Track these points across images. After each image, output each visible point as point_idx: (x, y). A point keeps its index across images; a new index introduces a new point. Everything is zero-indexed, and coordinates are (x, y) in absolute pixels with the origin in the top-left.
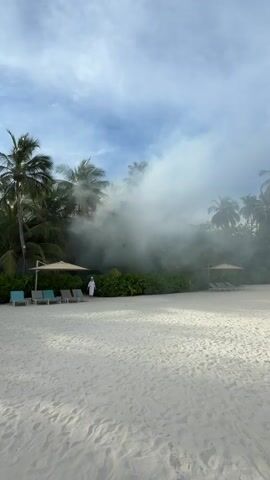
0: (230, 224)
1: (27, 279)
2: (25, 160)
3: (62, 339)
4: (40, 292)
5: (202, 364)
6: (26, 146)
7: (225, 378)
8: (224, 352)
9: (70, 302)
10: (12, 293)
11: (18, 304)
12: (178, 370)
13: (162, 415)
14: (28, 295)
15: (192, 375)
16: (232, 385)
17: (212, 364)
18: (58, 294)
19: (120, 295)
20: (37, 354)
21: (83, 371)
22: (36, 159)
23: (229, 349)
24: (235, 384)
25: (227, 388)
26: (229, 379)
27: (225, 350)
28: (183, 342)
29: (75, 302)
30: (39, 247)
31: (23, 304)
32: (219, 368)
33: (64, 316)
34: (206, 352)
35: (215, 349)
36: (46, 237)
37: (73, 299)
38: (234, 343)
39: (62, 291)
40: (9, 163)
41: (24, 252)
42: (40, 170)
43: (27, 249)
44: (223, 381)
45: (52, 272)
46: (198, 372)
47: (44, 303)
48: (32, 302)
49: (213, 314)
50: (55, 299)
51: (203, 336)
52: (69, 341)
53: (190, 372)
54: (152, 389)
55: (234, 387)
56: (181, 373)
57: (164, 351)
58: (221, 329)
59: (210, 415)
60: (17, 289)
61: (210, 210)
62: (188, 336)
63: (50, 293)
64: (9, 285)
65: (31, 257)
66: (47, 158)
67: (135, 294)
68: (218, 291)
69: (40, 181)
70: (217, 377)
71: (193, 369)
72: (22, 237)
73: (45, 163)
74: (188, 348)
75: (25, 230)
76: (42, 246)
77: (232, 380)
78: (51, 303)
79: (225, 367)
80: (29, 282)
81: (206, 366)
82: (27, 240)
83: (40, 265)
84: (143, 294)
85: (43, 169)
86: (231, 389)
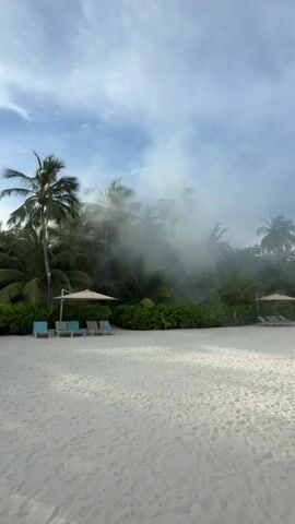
0: (284, 248)
1: (52, 308)
2: (50, 182)
3: (69, 378)
4: (64, 323)
5: (230, 423)
6: (51, 167)
7: (257, 446)
8: (262, 406)
9: (96, 334)
10: (35, 323)
11: (40, 336)
12: (195, 428)
13: (157, 497)
14: (52, 326)
15: (213, 439)
16: (265, 457)
17: (243, 422)
18: (83, 325)
19: (152, 328)
20: (35, 396)
21: (78, 423)
22: (62, 181)
23: (270, 403)
24: (269, 455)
25: (257, 462)
26: (263, 448)
27: (264, 404)
28: (211, 390)
29: (100, 335)
30: (65, 275)
31: (46, 336)
32: (251, 430)
33: (83, 351)
34: (238, 405)
35: (251, 402)
36: (72, 263)
37: (98, 331)
38: (278, 395)
39: (88, 323)
40: (34, 187)
41: (49, 279)
42: (65, 193)
43: (52, 277)
44: (254, 450)
45: (78, 301)
46: (222, 434)
47: (68, 335)
48: (55, 334)
49: (256, 355)
50: (80, 331)
51: (239, 383)
52: (76, 382)
53: (211, 433)
54: (155, 454)
55: (268, 461)
56: (198, 434)
57: (184, 401)
58: (264, 375)
59: (224, 504)
60: (40, 320)
61: (259, 232)
62: (219, 382)
63: (76, 324)
64: (31, 315)
65: (56, 285)
66: (73, 179)
67: (169, 328)
68: (268, 326)
69: (66, 204)
70: (246, 442)
71: (216, 430)
72: (47, 264)
73: (71, 184)
74: (216, 398)
75: (50, 257)
76: (67, 274)
77: (267, 450)
78: (75, 335)
79: (260, 428)
80: (54, 312)
81: (235, 424)
82: (53, 267)
83: (65, 294)
84: (178, 327)
85: (69, 191)
86: (264, 464)
